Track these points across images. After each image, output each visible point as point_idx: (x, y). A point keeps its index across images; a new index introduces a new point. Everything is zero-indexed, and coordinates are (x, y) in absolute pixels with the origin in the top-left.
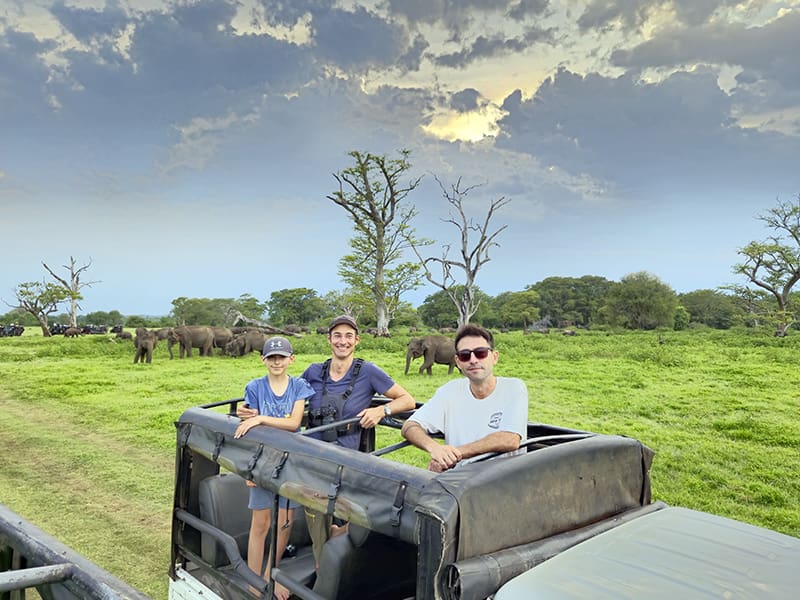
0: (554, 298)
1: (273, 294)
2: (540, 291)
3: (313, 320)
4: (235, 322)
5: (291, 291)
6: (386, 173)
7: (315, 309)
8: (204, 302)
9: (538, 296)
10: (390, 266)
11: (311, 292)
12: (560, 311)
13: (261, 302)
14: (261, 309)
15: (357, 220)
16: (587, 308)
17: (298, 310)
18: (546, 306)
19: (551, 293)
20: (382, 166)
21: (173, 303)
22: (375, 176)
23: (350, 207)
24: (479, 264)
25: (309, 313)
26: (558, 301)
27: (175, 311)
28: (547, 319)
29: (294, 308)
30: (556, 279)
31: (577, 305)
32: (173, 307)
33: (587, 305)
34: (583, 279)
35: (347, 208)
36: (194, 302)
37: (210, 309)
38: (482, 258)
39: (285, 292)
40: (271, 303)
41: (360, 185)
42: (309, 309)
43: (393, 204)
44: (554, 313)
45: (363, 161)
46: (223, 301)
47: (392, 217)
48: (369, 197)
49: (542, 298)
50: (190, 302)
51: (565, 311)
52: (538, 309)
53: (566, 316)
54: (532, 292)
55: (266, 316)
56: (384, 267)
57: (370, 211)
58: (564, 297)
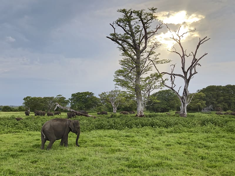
0: (213, 96)
1: (73, 95)
2: (205, 92)
3: (93, 107)
4: (55, 109)
5: (81, 93)
6: (142, 21)
7: (93, 102)
8: (39, 99)
9: (205, 95)
10: (144, 76)
11: (91, 94)
12: (216, 102)
13: (67, 99)
14: (67, 102)
15: (124, 50)
16: (230, 101)
17: (85, 102)
18: (209, 100)
19: (211, 93)
20: (140, 17)
21: (24, 99)
22: (136, 22)
23: (120, 42)
24: (191, 75)
25: (90, 104)
26: (215, 98)
27: (25, 103)
28: (211, 107)
29: (83, 101)
30: (213, 87)
31: (225, 99)
32: (24, 101)
33: (229, 99)
34: (226, 86)
35: (118, 43)
36: (34, 99)
37: (42, 102)
38: (193, 72)
39: (79, 93)
40: (71, 99)
41: (128, 28)
42: (90, 102)
43: (146, 39)
44: (213, 103)
45: (128, 15)
46: (48, 98)
47: (145, 47)
48: (132, 35)
49: (207, 96)
50: (32, 99)
51: (219, 102)
52: (205, 102)
53: (219, 105)
54: (202, 93)
55: (69, 105)
56: (141, 76)
57: (132, 44)
58: (218, 96)
